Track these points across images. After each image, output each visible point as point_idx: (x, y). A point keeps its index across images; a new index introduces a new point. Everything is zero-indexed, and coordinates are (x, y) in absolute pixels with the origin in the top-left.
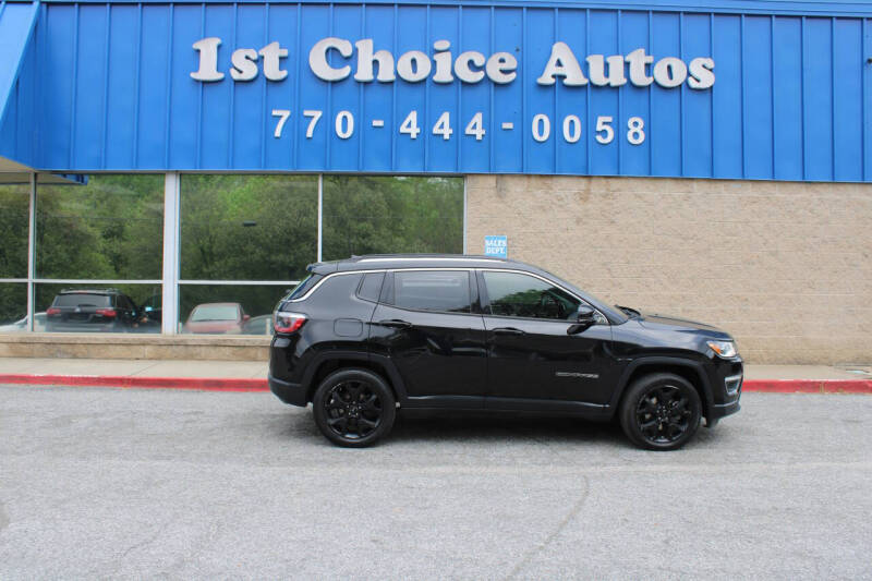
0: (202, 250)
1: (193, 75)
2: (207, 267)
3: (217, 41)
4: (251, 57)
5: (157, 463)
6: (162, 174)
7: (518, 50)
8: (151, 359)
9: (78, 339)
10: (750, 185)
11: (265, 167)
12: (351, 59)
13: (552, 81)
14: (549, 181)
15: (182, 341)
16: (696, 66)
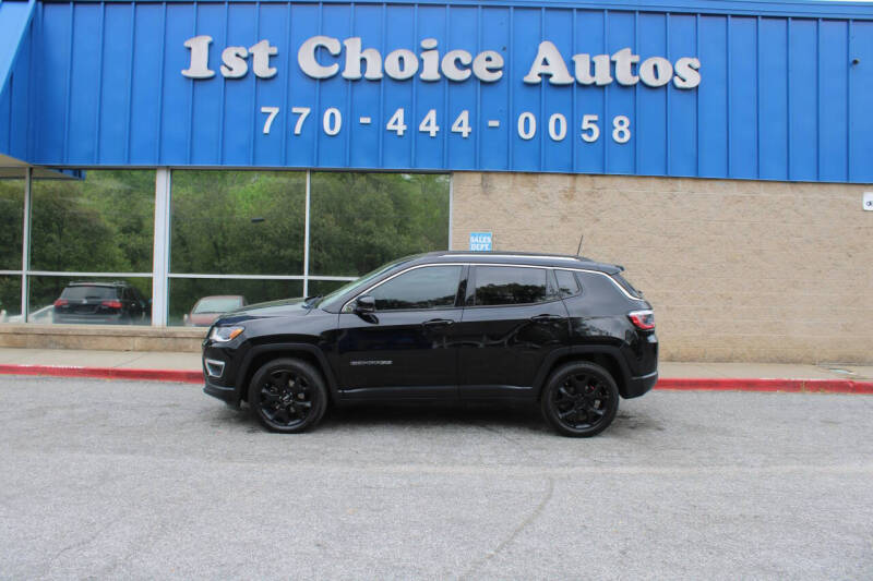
0: (215, 244)
1: (184, 72)
2: (219, 261)
3: (209, 39)
4: (240, 53)
5: (120, 457)
6: (154, 169)
7: (504, 49)
8: (141, 351)
9: (70, 330)
10: (734, 184)
11: (254, 163)
12: (340, 57)
13: (538, 79)
14: (534, 179)
15: (172, 333)
16: (682, 66)
